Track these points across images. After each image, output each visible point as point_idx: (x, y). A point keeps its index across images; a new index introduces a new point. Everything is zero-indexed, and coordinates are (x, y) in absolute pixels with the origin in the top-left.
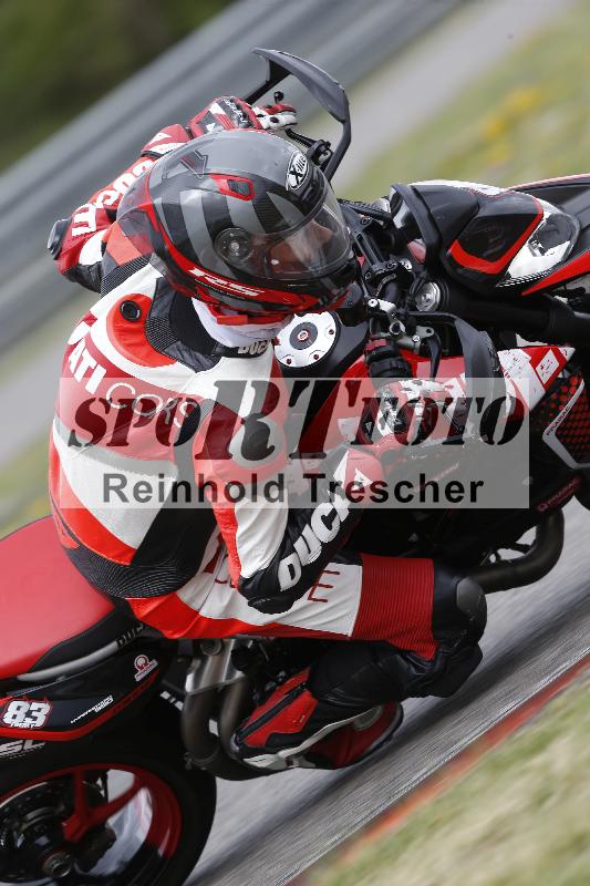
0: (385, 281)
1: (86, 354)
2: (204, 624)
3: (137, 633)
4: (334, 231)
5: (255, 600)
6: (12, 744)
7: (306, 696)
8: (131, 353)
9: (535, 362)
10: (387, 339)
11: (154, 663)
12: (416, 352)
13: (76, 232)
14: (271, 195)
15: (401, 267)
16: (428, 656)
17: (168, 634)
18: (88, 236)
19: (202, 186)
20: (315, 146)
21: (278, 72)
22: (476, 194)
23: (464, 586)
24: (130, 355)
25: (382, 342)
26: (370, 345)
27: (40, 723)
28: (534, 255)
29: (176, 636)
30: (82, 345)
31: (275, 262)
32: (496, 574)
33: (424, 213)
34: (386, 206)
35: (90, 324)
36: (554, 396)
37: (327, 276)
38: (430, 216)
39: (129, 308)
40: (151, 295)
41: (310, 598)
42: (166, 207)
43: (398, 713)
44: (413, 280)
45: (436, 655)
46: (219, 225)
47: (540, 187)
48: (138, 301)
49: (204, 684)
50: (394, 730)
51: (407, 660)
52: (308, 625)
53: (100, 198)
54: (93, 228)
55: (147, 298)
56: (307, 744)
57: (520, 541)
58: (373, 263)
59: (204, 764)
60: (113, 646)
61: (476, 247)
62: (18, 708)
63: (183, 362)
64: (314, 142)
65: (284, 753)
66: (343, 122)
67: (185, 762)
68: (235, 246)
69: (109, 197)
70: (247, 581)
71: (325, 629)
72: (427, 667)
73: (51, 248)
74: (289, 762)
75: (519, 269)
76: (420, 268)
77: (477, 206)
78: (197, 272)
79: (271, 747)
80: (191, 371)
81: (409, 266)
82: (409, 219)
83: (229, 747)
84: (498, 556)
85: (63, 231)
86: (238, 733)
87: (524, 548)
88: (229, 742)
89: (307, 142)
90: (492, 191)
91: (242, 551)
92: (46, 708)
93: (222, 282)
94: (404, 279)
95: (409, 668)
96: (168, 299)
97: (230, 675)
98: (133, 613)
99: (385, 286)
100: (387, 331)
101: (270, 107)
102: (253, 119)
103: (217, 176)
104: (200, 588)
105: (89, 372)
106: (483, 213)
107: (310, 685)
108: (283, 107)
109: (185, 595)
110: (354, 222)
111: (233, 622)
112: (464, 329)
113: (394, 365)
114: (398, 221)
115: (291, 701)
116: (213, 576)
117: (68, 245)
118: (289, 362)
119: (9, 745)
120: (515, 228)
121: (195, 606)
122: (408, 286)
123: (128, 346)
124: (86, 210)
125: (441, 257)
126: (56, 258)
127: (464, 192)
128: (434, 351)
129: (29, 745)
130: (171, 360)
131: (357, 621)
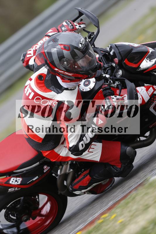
0: (108, 69)
1: (29, 89)
2: (61, 158)
3: (44, 160)
4: (92, 58)
5: (73, 153)
6: (12, 188)
7: (88, 177)
8: (40, 89)
9: (147, 90)
10: (108, 85)
11: (49, 168)
12: (115, 88)
13: (28, 56)
14: (75, 50)
15: (112, 65)
16: (119, 167)
17: (51, 160)
18: (31, 57)
19: (57, 47)
20: (90, 33)
21: (81, 14)
22: (132, 46)
23: (128, 149)
24: (40, 90)
25: (106, 86)
26: (103, 86)
27: (19, 183)
28: (147, 62)
29: (54, 161)
30: (28, 86)
31: (76, 67)
32: (139, 144)
33: (118, 51)
34: (108, 49)
35: (31, 81)
36: (152, 99)
37: (90, 70)
38: (119, 53)
39: (40, 77)
40: (46, 73)
41: (88, 151)
42: (48, 53)
43: (113, 180)
44: (115, 69)
45: (121, 167)
46: (61, 57)
47: (149, 44)
48: (43, 75)
49: (62, 172)
50: (112, 184)
51: (114, 168)
52: (88, 158)
53: (34, 47)
54: (32, 55)
55: (45, 74)
56: (89, 188)
57: (145, 135)
58: (105, 64)
59: (63, 193)
60: (38, 163)
61: (131, 60)
62: (14, 179)
63: (54, 91)
64: (90, 32)
65: (83, 191)
66: (97, 27)
67: (58, 192)
68: (65, 63)
69: (36, 47)
70: (71, 148)
71: (92, 159)
72: (119, 170)
73: (22, 60)
74: (85, 193)
75: (143, 66)
76: (117, 66)
77: (132, 49)
78: (56, 69)
79: (80, 189)
80: (56, 94)
81: (114, 65)
82: (114, 53)
83: (69, 189)
84: (140, 139)
85: (25, 56)
86: (72, 185)
87: (146, 137)
88: (69, 188)
89: (88, 32)
90: (136, 45)
91: (69, 140)
92: (21, 179)
93: (63, 72)
94: (113, 68)
95: (114, 170)
96: (50, 75)
97: (69, 170)
98: (43, 155)
99: (108, 70)
100: (108, 83)
101: (79, 23)
102: (74, 26)
103: (61, 45)
104: (60, 148)
105: (30, 94)
106: (133, 51)
107: (89, 174)
108: (82, 23)
109: (56, 150)
110: (100, 53)
111: (68, 157)
112: (127, 82)
113: (109, 92)
114: (111, 53)
115: (84, 177)
116: (63, 145)
117: (26, 59)
118: (83, 90)
119: (11, 189)
120: (142, 55)
121: (59, 153)
122: (114, 71)
123: (40, 87)
124: (31, 50)
125: (122, 63)
126: (23, 63)
127: (129, 46)
128: (120, 88)
129: (16, 189)
130: (51, 91)
131: (100, 158)
